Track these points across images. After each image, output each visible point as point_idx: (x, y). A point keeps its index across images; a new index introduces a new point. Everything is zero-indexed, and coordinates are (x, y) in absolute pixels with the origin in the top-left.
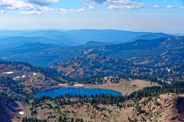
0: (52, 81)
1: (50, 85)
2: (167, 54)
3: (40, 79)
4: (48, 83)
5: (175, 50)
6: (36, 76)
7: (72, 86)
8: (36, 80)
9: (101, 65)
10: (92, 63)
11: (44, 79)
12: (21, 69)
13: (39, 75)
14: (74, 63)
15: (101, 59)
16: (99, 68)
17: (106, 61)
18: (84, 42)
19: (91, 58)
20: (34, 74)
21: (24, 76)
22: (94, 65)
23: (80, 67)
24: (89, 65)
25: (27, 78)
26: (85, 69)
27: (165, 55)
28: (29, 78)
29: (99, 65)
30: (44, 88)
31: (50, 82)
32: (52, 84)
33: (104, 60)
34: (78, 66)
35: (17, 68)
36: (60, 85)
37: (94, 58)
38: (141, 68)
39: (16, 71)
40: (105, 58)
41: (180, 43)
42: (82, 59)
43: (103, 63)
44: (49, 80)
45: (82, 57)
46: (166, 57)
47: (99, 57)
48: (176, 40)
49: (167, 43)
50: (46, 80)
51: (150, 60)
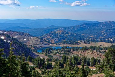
0: (45, 42)
1: (44, 45)
2: (105, 32)
3: (37, 41)
4: (43, 44)
5: (109, 29)
6: (34, 39)
7: (59, 46)
8: (34, 42)
9: (66, 37)
10: (60, 36)
11: (40, 41)
12: (23, 34)
13: (36, 38)
14: (48, 36)
15: (65, 34)
16: (64, 39)
17: (68, 35)
18: (46, 26)
19: (58, 33)
20: (32, 38)
21: (25, 39)
22: (61, 37)
23: (52, 38)
24: (57, 37)
25: (28, 41)
26: (55, 40)
27: (103, 32)
28: (29, 40)
29: (64, 38)
30: (40, 46)
31: (44, 43)
32: (46, 44)
33: (67, 35)
34: (51, 38)
35: (20, 34)
36: (50, 45)
37: (60, 33)
38: (93, 39)
39: (20, 36)
40: (67, 33)
41: (111, 26)
42: (52, 34)
43: (67, 36)
44: (43, 42)
45: (52, 32)
46: (105, 34)
47: (63, 32)
48: (108, 24)
49: (103, 25)
50: (41, 41)
51: (94, 35)
